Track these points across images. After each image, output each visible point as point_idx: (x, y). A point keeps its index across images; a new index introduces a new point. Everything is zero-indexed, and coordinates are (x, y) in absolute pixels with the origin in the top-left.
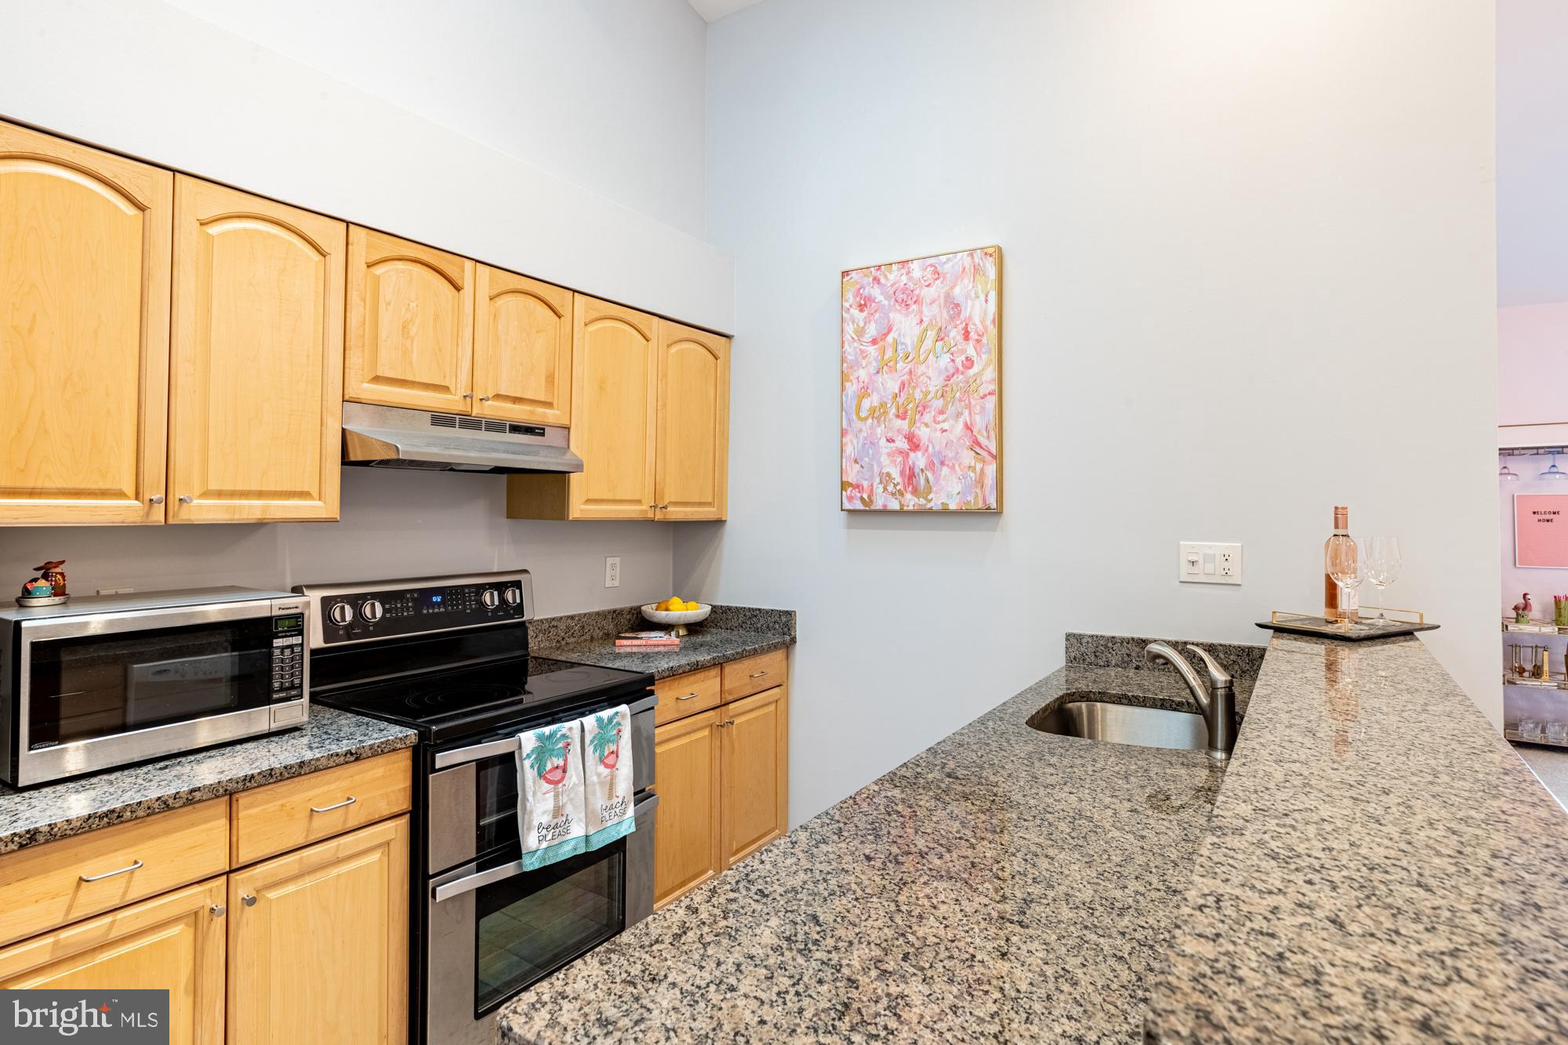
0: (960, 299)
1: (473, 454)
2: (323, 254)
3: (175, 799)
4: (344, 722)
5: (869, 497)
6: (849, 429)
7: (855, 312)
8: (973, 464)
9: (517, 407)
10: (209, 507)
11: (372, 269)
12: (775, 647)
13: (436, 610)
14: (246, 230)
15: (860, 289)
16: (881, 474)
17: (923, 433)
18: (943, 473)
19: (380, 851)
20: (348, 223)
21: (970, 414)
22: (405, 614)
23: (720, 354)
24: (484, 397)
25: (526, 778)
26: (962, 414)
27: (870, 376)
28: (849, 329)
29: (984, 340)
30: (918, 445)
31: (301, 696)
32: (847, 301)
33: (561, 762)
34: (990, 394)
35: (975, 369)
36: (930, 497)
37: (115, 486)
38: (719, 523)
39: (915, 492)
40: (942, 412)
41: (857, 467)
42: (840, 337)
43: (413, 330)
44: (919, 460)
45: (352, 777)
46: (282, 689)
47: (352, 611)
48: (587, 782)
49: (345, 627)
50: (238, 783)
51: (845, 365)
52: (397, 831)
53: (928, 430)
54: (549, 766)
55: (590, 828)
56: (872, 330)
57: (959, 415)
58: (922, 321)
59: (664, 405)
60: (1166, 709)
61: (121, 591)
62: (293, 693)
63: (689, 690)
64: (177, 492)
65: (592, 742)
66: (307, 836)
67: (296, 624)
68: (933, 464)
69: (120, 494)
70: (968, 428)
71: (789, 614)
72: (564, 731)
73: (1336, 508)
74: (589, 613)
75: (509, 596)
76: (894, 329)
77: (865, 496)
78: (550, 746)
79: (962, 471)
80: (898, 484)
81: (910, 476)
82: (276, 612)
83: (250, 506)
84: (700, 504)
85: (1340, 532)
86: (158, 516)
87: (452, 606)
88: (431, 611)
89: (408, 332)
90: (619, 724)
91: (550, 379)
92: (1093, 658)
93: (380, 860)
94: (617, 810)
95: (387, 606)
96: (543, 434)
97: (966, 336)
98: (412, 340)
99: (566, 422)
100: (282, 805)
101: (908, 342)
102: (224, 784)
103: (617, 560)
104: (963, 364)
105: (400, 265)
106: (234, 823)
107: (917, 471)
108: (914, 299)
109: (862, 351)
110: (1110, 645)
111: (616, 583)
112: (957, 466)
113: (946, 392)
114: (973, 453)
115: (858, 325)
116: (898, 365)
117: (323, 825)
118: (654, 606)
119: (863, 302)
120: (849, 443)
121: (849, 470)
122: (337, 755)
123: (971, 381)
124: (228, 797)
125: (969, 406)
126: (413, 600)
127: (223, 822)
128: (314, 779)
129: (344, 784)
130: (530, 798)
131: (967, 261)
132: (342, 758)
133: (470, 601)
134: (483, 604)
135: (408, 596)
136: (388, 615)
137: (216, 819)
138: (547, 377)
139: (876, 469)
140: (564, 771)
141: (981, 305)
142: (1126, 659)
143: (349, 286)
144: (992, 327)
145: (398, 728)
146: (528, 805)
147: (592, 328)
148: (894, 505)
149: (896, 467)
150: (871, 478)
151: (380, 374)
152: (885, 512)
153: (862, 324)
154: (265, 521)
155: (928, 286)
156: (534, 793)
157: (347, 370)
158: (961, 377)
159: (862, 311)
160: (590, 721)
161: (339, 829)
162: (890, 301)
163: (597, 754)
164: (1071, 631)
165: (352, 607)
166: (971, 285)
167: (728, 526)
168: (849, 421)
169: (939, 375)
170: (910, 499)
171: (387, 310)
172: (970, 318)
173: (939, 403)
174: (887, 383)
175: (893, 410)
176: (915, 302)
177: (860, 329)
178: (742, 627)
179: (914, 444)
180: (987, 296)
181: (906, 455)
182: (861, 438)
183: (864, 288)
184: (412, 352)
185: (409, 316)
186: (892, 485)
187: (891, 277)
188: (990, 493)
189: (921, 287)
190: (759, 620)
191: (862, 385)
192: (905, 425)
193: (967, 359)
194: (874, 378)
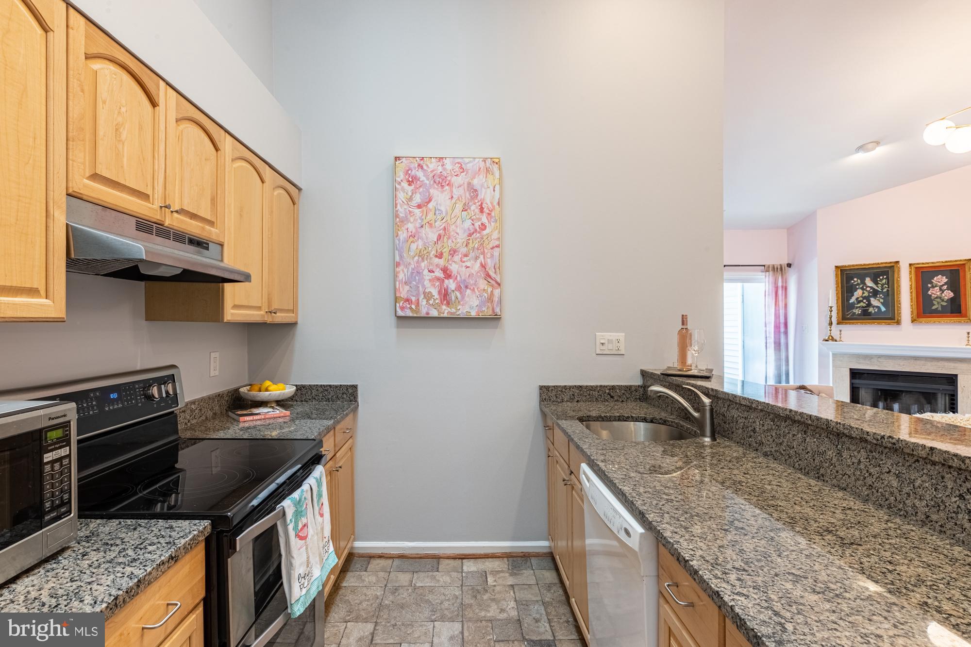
0: (477, 187)
2: (45, 29)
5: (416, 307)
6: (401, 262)
7: (405, 184)
8: (486, 288)
11: (88, 62)
12: (352, 411)
13: (116, 407)
15: (408, 170)
16: (424, 293)
17: (454, 268)
18: (467, 293)
20: (68, 6)
21: (484, 258)
22: (91, 413)
23: (296, 201)
24: (174, 209)
25: (291, 540)
26: (479, 257)
27: (416, 228)
28: (401, 196)
29: (493, 214)
30: (451, 275)
31: (69, 512)
32: (399, 177)
33: (306, 520)
34: (496, 246)
35: (487, 231)
36: (458, 308)
38: (293, 325)
39: (448, 304)
40: (466, 256)
41: (407, 288)
42: (394, 200)
43: (124, 136)
44: (451, 284)
45: (170, 581)
46: (53, 509)
48: (317, 531)
51: (398, 219)
52: (196, 621)
53: (457, 266)
54: (300, 526)
56: (417, 199)
57: (477, 258)
58: (452, 197)
60: (621, 421)
62: (63, 510)
65: (316, 499)
67: (62, 432)
68: (461, 287)
70: (483, 266)
71: (355, 387)
72: (305, 494)
73: (683, 315)
75: (169, 388)
76: (433, 200)
77: (413, 307)
78: (300, 509)
79: (479, 292)
80: (437, 299)
81: (445, 295)
82: (46, 423)
84: (288, 311)
85: (684, 327)
87: (127, 401)
88: (111, 408)
89: (120, 137)
90: (322, 480)
91: (213, 201)
92: (555, 398)
94: (327, 548)
96: (207, 249)
97: (482, 210)
98: (123, 144)
99: (221, 240)
101: (443, 209)
103: (217, 355)
104: (479, 227)
107: (449, 291)
108: (447, 183)
109: (410, 212)
110: (564, 390)
111: (217, 373)
112: (476, 289)
113: (469, 243)
114: (487, 283)
115: (407, 194)
116: (436, 223)
118: (248, 388)
119: (411, 180)
120: (401, 272)
121: (401, 289)
122: (163, 563)
123: (485, 238)
125: (483, 253)
126: (96, 398)
128: (144, 595)
129: (165, 591)
130: (295, 556)
131: (482, 164)
133: (141, 395)
135: (92, 395)
138: (211, 200)
139: (421, 289)
140: (308, 527)
141: (491, 192)
142: (572, 397)
143: (70, 72)
144: (498, 206)
146: (294, 562)
147: (236, 165)
148: (434, 313)
149: (435, 288)
150: (418, 295)
151: (98, 172)
152: (428, 319)
153: (410, 194)
155: (456, 175)
157: (70, 163)
158: (478, 235)
159: (410, 185)
161: (162, 638)
162: (430, 182)
163: (318, 508)
164: (541, 384)
166: (484, 180)
167: (299, 326)
168: (401, 257)
169: (464, 233)
170: (445, 309)
171: (103, 108)
172: (483, 200)
173: (464, 250)
174: (428, 234)
175: (434, 252)
176: (448, 185)
177: (408, 197)
178: (315, 399)
179: (448, 274)
180: (494, 187)
181: (442, 281)
182: (410, 269)
183: (412, 170)
184: (123, 156)
185: (120, 119)
186: (433, 300)
187: (432, 166)
188: (497, 306)
189: (452, 176)
190: (329, 393)
191: (410, 234)
192: (441, 262)
193: (482, 224)
194: (420, 230)
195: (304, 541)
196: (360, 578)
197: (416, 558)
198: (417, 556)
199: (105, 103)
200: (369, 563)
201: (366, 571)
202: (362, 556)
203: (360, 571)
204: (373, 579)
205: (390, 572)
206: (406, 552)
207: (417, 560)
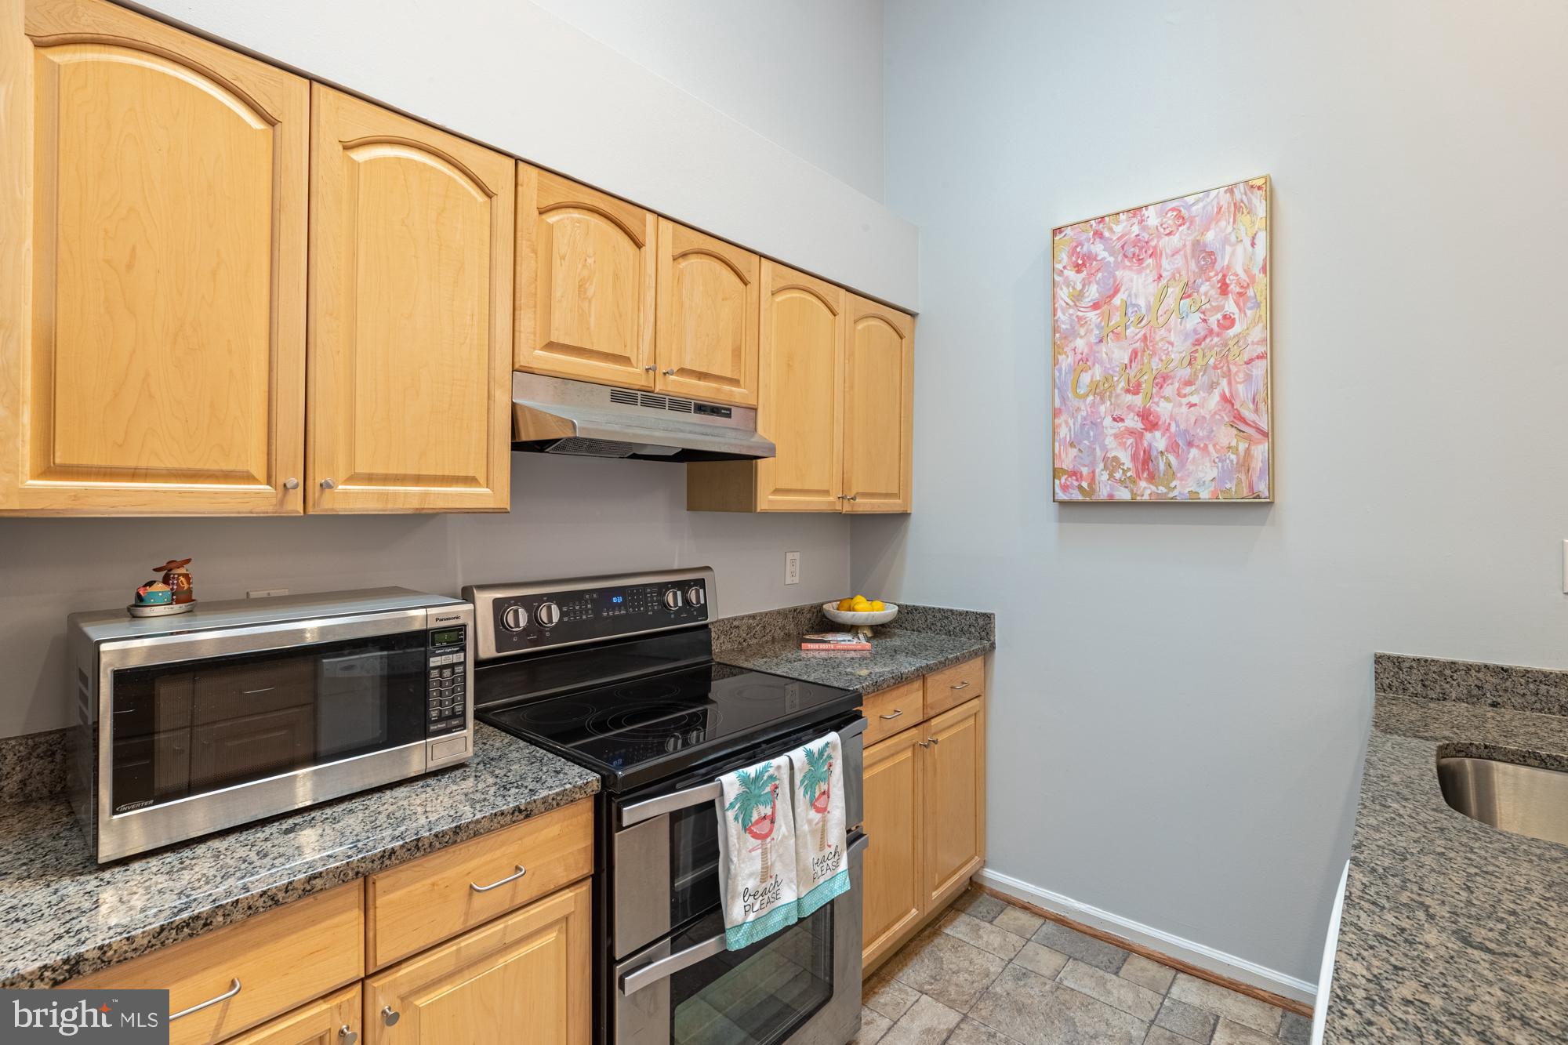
0: (1214, 246)
1: (657, 434)
2: (489, 195)
3: (286, 892)
4: (515, 755)
5: (1090, 485)
6: (1063, 408)
7: (1070, 273)
8: (1234, 444)
9: (702, 383)
10: (356, 494)
11: (544, 216)
12: (975, 654)
13: (617, 613)
14: (398, 159)
15: (1077, 247)
16: (1105, 459)
17: (1163, 409)
18: (1191, 456)
19: (557, 927)
20: (517, 160)
21: (1230, 383)
22: (584, 617)
23: (906, 333)
24: (668, 370)
25: (730, 834)
26: (1218, 384)
27: (1090, 346)
28: (1063, 294)
29: (1250, 293)
30: (1157, 424)
31: (463, 726)
32: (1060, 262)
33: (769, 811)
34: (1258, 357)
35: (1237, 328)
36: (1172, 485)
37: (241, 467)
38: (904, 516)
39: (1151, 478)
40: (1189, 383)
41: (1073, 452)
42: (1051, 304)
43: (590, 292)
44: (1158, 441)
45: (520, 839)
46: (441, 719)
47: (526, 615)
48: (798, 832)
49: (518, 634)
50: (373, 861)
51: (1057, 335)
52: (576, 902)
53: (1169, 406)
54: (755, 817)
55: (801, 888)
56: (1093, 293)
57: (1212, 385)
58: (1160, 277)
59: (852, 387)
61: (274, 593)
62: (455, 722)
63: (892, 707)
64: (318, 476)
65: (802, 782)
66: (466, 921)
67: (455, 636)
68: (1178, 445)
69: (248, 478)
70: (1227, 400)
71: (988, 617)
72: (772, 771)
74: (769, 612)
75: (692, 596)
76: (1122, 290)
77: (1085, 485)
78: (757, 791)
79: (1218, 452)
80: (1129, 469)
81: (1145, 461)
82: (433, 624)
83: (406, 494)
84: (887, 495)
86: (295, 505)
87: (633, 607)
88: (611, 614)
89: (585, 293)
90: (830, 757)
91: (737, 352)
92: (1419, 688)
93: (557, 938)
94: (830, 862)
95: (565, 609)
96: (729, 416)
97: (1224, 289)
98: (590, 302)
99: (752, 402)
100: (433, 884)
101: (1142, 302)
102: (354, 865)
103: (797, 555)
104: (1219, 324)
105: (576, 214)
106: (371, 913)
107: (1154, 453)
108: (1150, 252)
109: (1079, 318)
110: (1448, 672)
111: (796, 580)
112: (1211, 447)
113: (1195, 358)
114: (1235, 432)
115: (1074, 288)
116: (1128, 331)
117: (484, 906)
118: (835, 604)
119: (1080, 262)
120: (1063, 425)
121: (1063, 455)
122: (502, 814)
123: (1231, 343)
124: (361, 880)
125: (1228, 374)
126: (593, 601)
127: (357, 915)
128: (472, 846)
129: (512, 849)
130: (735, 859)
131: (1225, 199)
132: (509, 818)
133: (652, 602)
134: (665, 605)
135: (587, 597)
136: (566, 619)
137: (344, 912)
138: (733, 351)
139: (1099, 453)
140: (773, 822)
141: (1245, 249)
142: (1475, 692)
143: (519, 234)
144: (1262, 275)
145: (577, 769)
146: (732, 867)
147: (780, 298)
148: (1124, 495)
149: (1126, 449)
150: (1093, 463)
151: (553, 339)
152: (1111, 504)
153: (1079, 287)
154: (424, 512)
155: (1169, 234)
156: (739, 851)
157: (517, 334)
158: (1216, 340)
159: (1078, 272)
160: (798, 755)
161: (506, 907)
162: (1116, 258)
163: (808, 797)
164: (1381, 651)
165: (527, 611)
166: (1230, 229)
167: (913, 519)
168: (1064, 399)
169: (1185, 340)
170: (1145, 488)
171: (561, 265)
172: (1228, 267)
173: (1186, 373)
174: (1113, 352)
175: (1122, 384)
176: (1151, 256)
177: (1077, 293)
178: (930, 628)
179: (1151, 422)
180: (1254, 238)
181: (1138, 436)
182: (1079, 417)
183: (1082, 246)
184: (590, 316)
185: (585, 273)
186: (1121, 471)
187: (1119, 229)
188: (1260, 478)
189: (1159, 237)
190: (951, 622)
191: (1080, 356)
192: (1138, 401)
193: (1225, 317)
194: (1096, 348)
195: (759, 841)
196: (976, 929)
197: (1085, 933)
198: (1088, 930)
199: (564, 259)
200: (1002, 911)
201: (991, 922)
202: (995, 895)
203: (983, 919)
204: (996, 940)
205: (1029, 940)
206: (1070, 917)
207: (1088, 938)
